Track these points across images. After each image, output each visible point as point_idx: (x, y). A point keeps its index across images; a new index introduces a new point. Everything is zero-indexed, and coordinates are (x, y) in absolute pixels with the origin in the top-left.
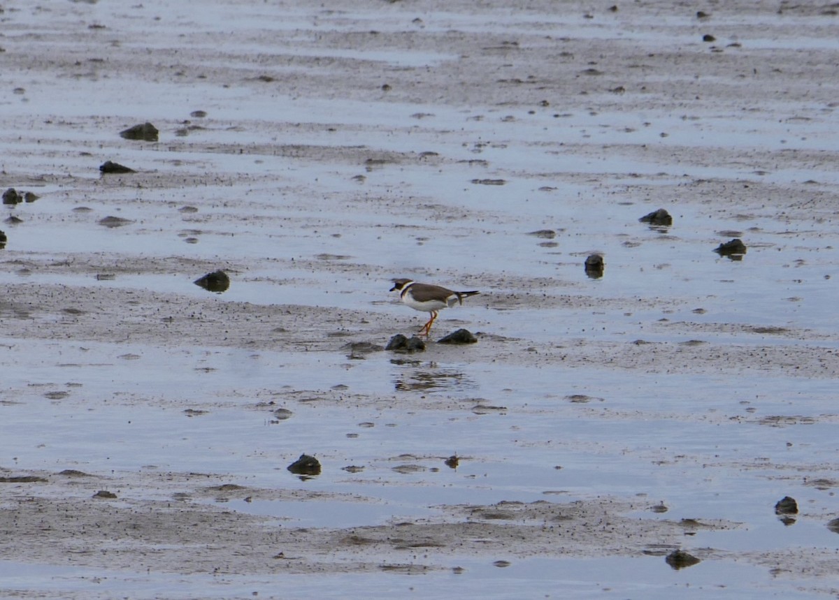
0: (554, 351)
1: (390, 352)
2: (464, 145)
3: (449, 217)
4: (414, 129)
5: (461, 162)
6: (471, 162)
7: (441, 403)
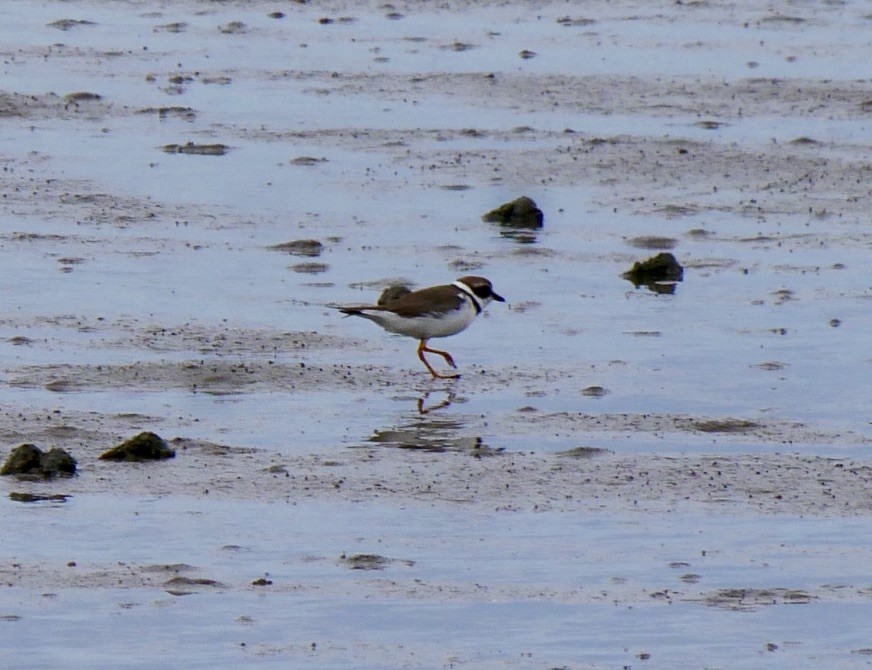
0: (321, 471)
1: (9, 478)
2: (150, 79)
3: (122, 218)
4: (56, 49)
5: (143, 112)
6: (163, 111)
7: (105, 575)
